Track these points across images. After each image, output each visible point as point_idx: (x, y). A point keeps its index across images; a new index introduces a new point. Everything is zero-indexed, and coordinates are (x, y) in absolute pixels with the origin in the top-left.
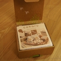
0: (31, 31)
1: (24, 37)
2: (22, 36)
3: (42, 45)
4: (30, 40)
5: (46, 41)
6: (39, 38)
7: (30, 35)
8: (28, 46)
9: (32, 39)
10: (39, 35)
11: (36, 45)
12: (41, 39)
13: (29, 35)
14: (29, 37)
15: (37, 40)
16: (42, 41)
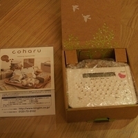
0: (24, 60)
1: (8, 71)
2: (4, 68)
3: (36, 88)
4: (16, 78)
5: (45, 83)
6: (35, 76)
7: (20, 69)
8: (11, 87)
9: (21, 77)
10: (36, 69)
11: (26, 87)
12: (37, 78)
13: (17, 68)
14: (17, 72)
15: (29, 79)
16: (38, 82)
